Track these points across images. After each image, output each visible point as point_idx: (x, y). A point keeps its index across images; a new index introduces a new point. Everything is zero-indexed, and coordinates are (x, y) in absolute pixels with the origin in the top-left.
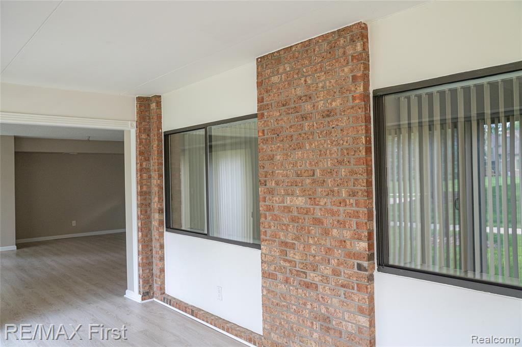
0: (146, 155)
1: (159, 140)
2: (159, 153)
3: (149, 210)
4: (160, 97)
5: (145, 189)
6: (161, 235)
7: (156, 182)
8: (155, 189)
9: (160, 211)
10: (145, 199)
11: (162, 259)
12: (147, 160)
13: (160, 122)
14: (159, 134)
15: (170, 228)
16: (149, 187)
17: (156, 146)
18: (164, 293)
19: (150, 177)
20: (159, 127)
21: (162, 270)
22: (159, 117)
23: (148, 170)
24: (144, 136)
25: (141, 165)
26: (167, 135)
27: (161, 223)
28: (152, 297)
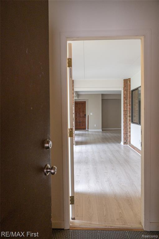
0: (126, 98)
1: (130, 93)
2: (130, 97)
3: (127, 116)
4: (130, 79)
5: (125, 109)
6: (130, 124)
7: (129, 107)
8: (128, 110)
9: (130, 116)
10: (125, 112)
11: (130, 132)
12: (127, 100)
13: (130, 87)
14: (130, 91)
15: (132, 122)
16: (127, 109)
17: (129, 95)
18: (130, 143)
19: (127, 105)
20: (130, 89)
21: (130, 136)
22: (130, 85)
23: (127, 103)
24: (125, 92)
25: (124, 102)
26: (132, 91)
27: (130, 120)
28: (127, 144)
